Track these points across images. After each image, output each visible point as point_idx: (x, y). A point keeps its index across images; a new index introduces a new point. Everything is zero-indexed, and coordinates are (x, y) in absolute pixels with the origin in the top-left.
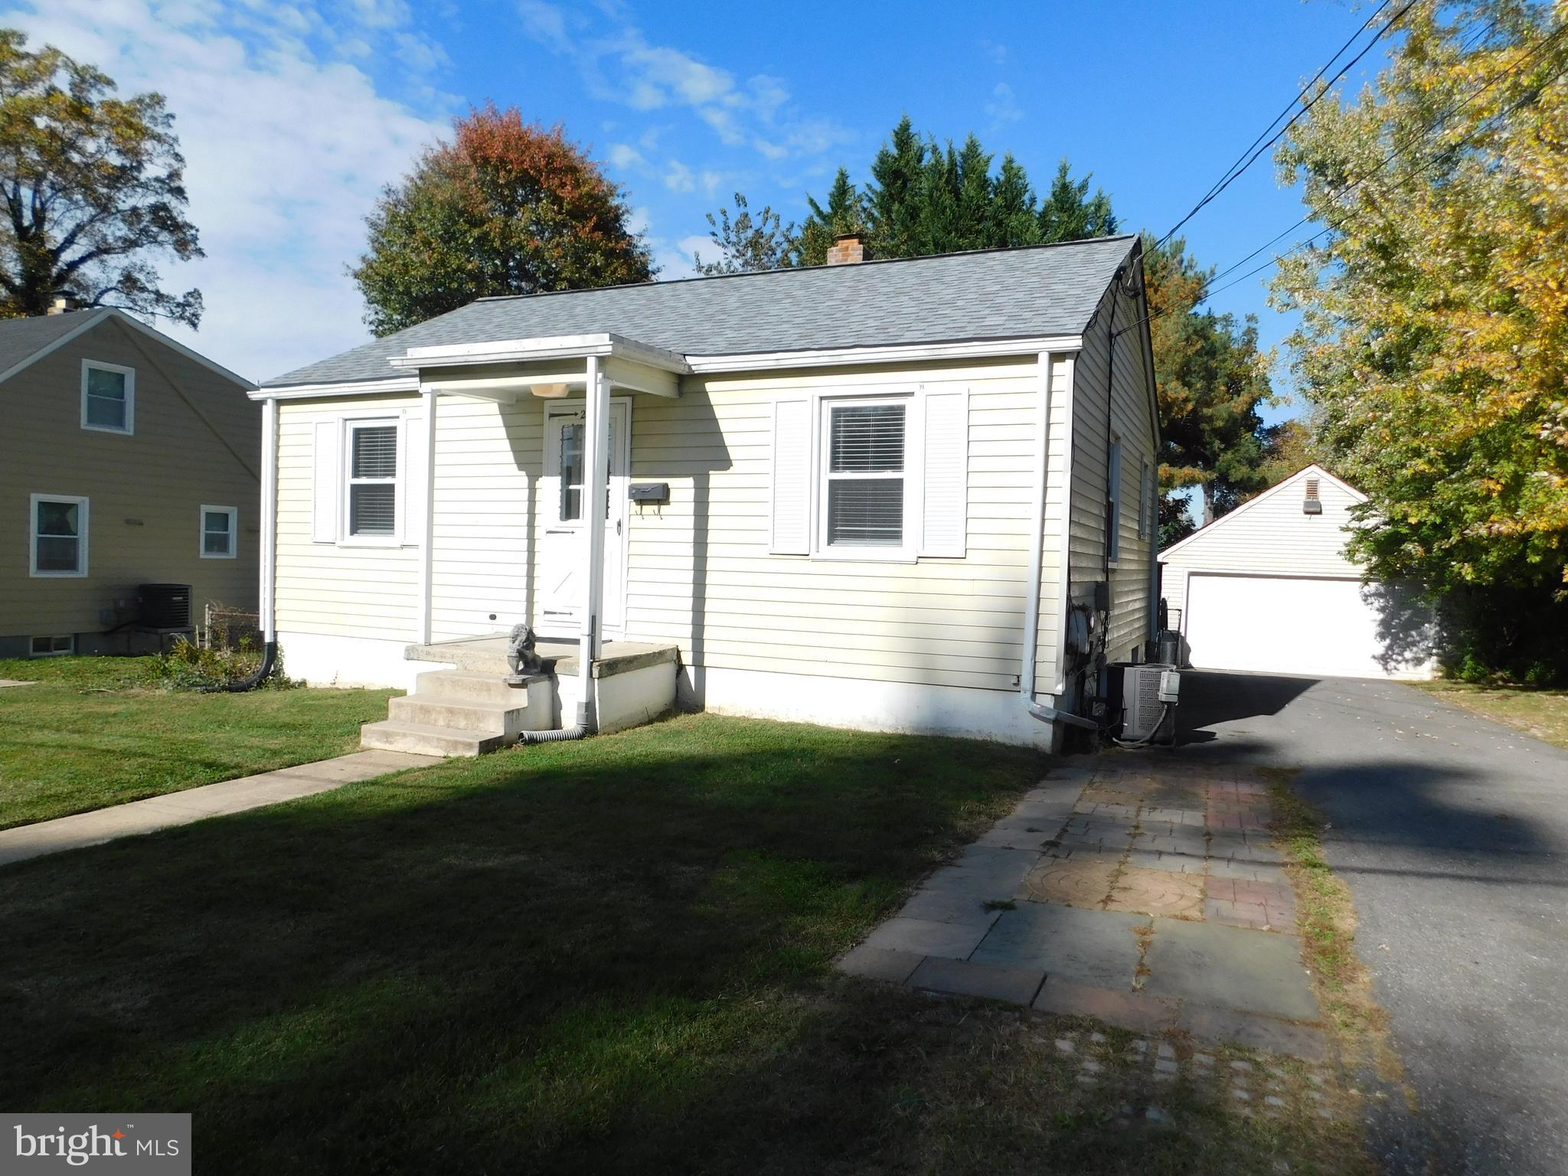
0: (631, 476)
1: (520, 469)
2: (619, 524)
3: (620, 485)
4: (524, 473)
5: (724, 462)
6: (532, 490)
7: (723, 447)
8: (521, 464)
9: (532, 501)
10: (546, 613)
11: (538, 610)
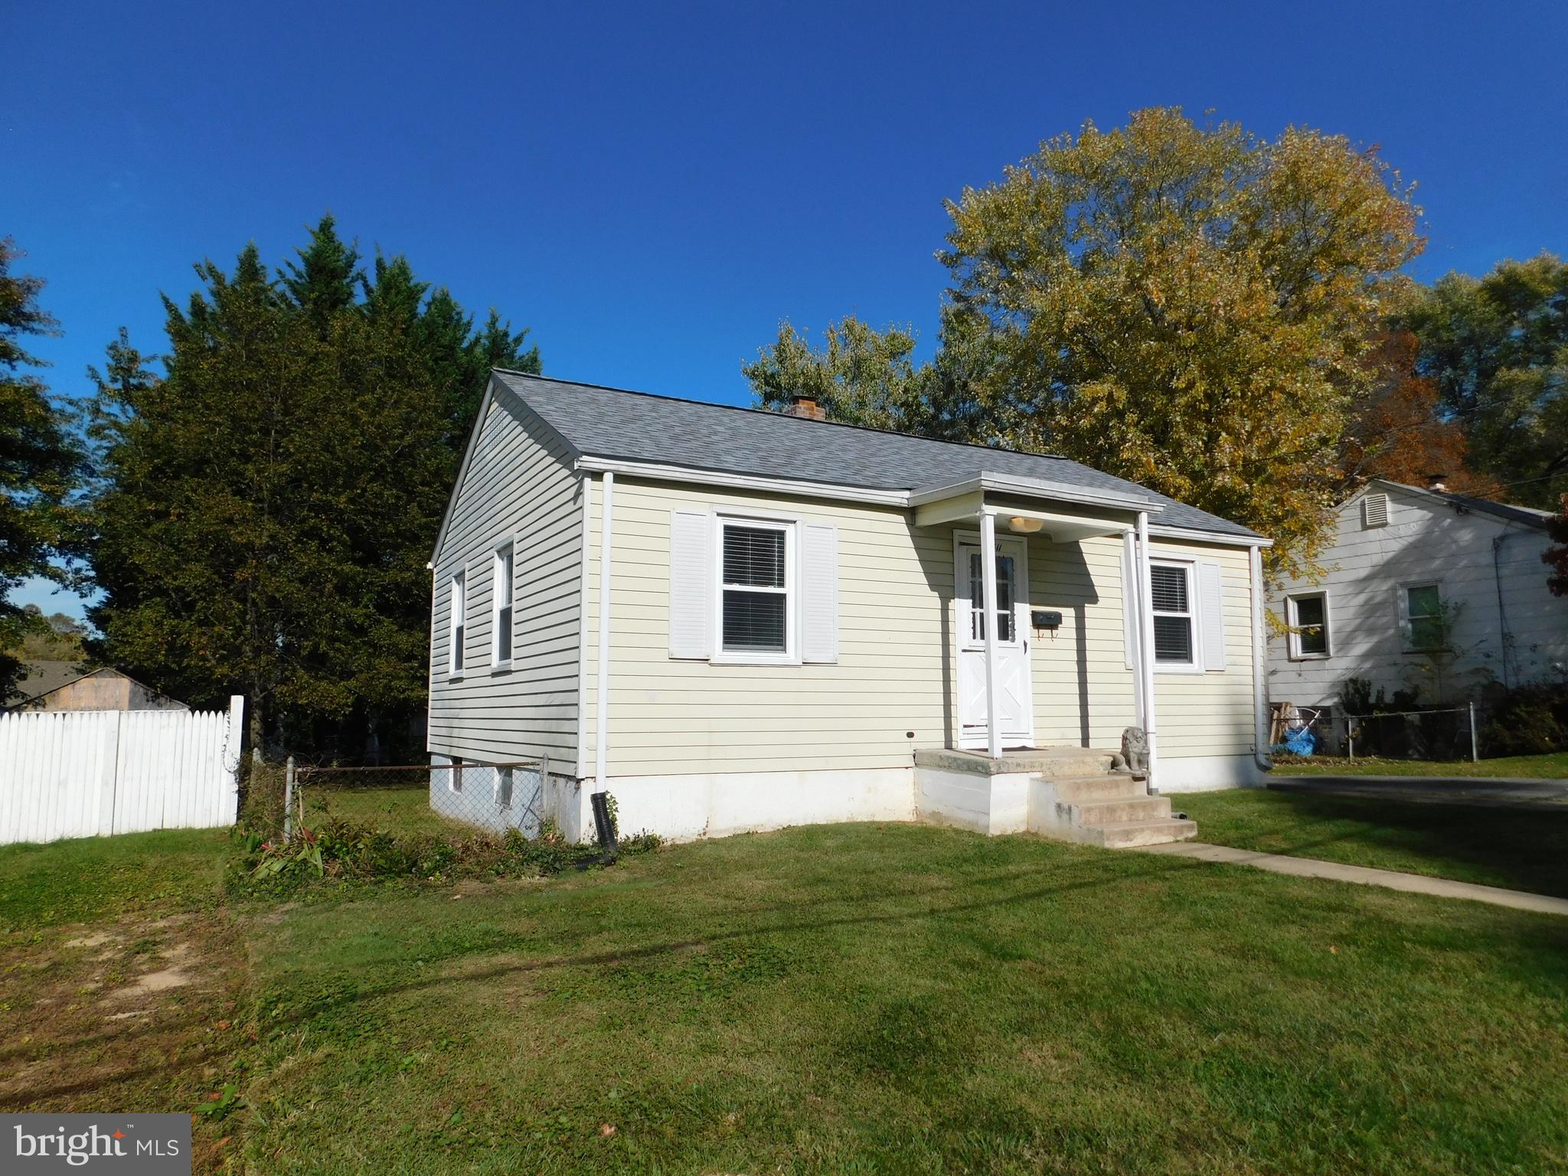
0: (1031, 604)
1: (932, 590)
2: (1025, 644)
3: (1023, 612)
4: (936, 594)
5: (1094, 599)
6: (945, 610)
7: (1091, 586)
8: (933, 586)
9: (945, 622)
10: (965, 726)
11: (957, 724)
